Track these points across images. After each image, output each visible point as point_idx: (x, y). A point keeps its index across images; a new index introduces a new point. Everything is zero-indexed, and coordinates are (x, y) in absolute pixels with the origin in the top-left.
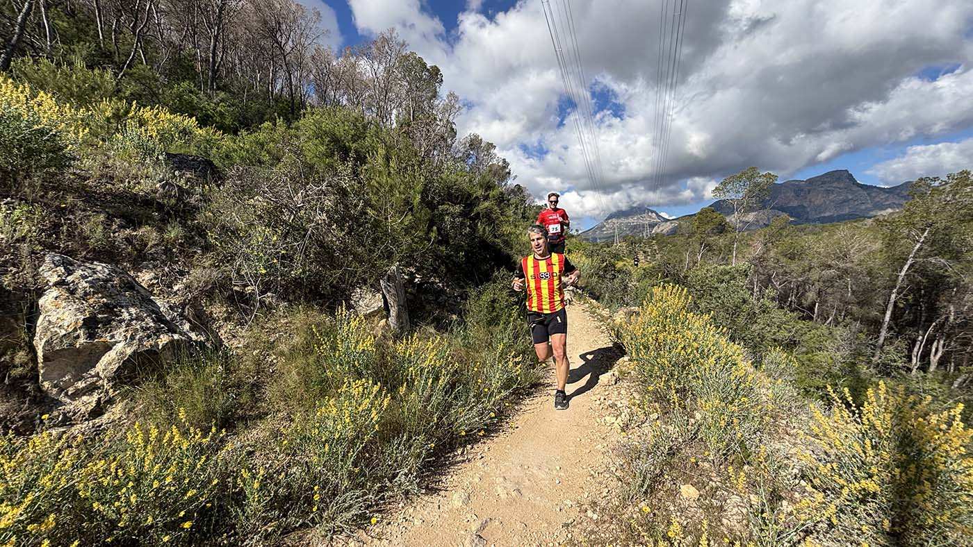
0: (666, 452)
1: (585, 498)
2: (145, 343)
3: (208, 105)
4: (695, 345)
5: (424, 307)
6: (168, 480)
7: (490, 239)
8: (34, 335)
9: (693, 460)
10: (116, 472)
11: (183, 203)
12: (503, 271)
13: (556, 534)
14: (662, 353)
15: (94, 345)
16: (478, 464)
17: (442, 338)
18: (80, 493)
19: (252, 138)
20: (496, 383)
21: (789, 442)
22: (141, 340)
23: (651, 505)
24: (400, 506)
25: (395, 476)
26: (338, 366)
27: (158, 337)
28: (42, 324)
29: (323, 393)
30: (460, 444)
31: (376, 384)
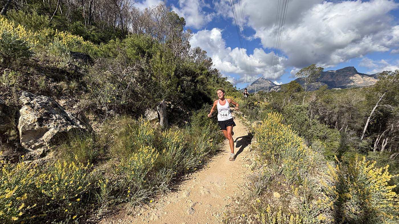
0: (268, 179)
1: (235, 196)
2: (62, 129)
3: (88, 31)
4: (283, 137)
5: (175, 118)
6: (71, 182)
7: (202, 91)
8: (18, 124)
9: (279, 183)
10: (51, 179)
11: (77, 72)
12: (207, 104)
13: (222, 209)
14: (270, 140)
15: (42, 129)
16: (193, 181)
17: (181, 131)
18: (37, 186)
19: (106, 46)
20: (202, 150)
21: (318, 177)
22: (60, 127)
23: (261, 200)
24: (162, 196)
25: (160, 184)
26: (139, 141)
27: (67, 127)
28: (21, 120)
29: (133, 151)
30: (187, 173)
31: (153, 148)
